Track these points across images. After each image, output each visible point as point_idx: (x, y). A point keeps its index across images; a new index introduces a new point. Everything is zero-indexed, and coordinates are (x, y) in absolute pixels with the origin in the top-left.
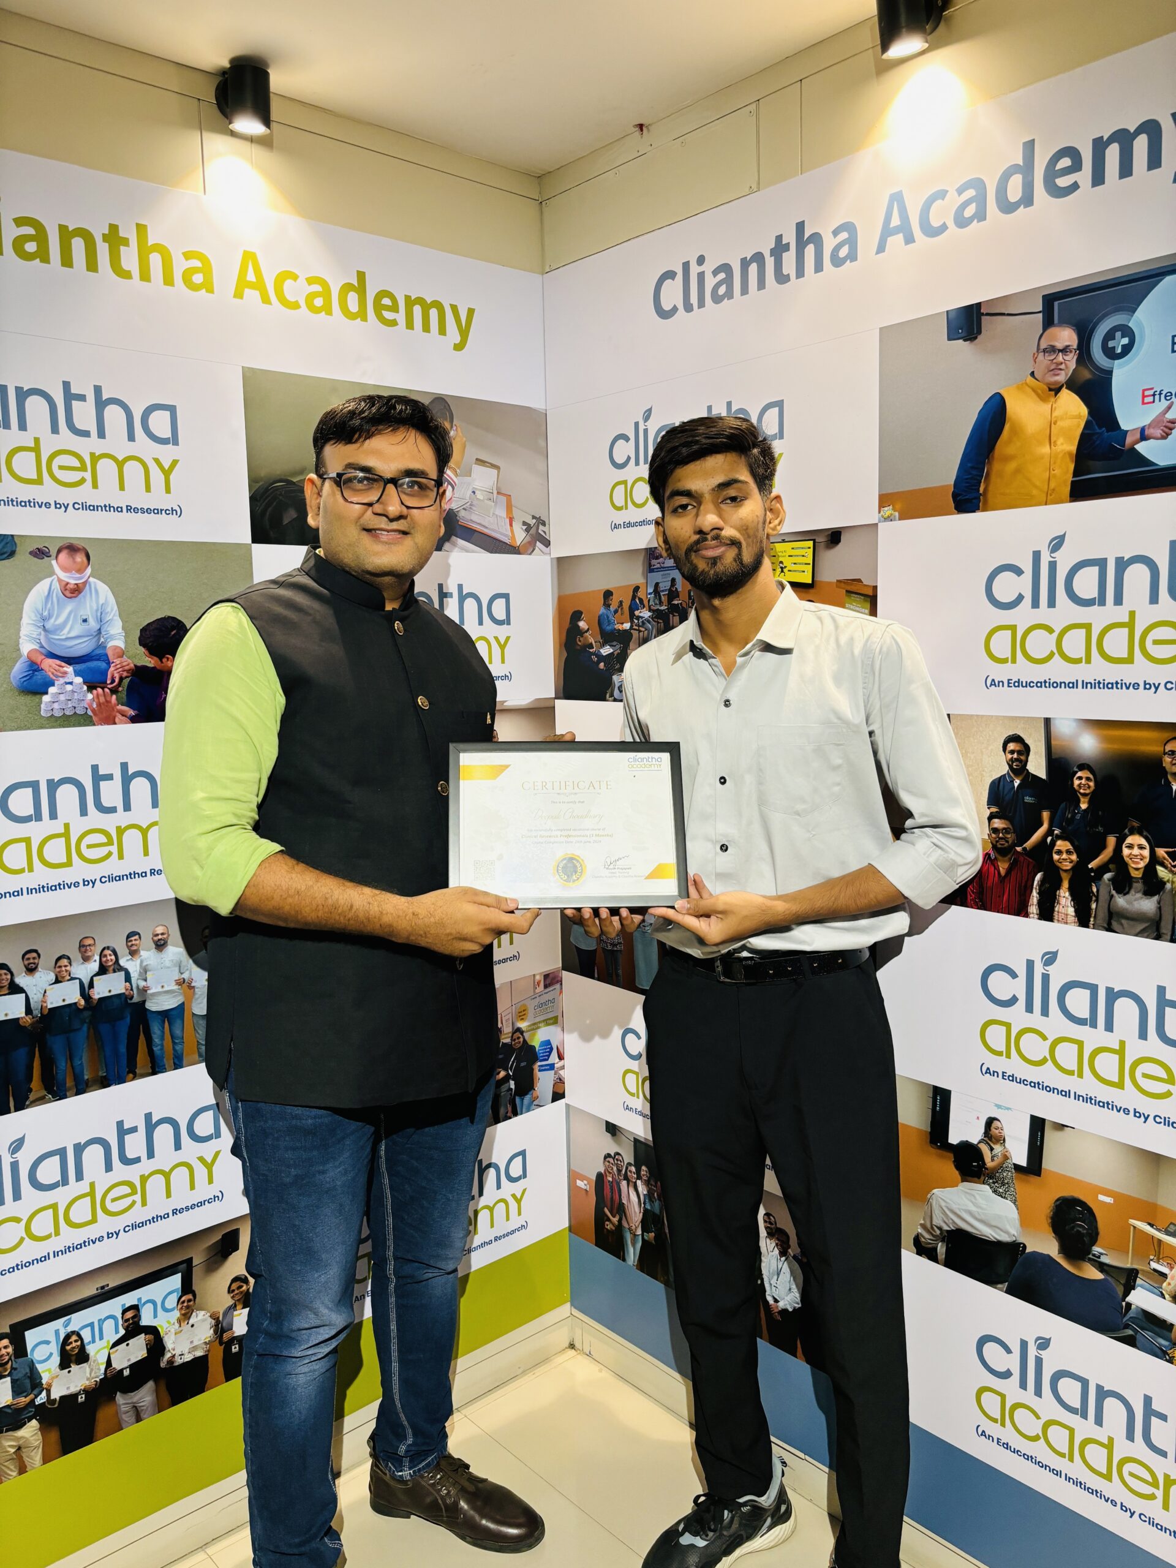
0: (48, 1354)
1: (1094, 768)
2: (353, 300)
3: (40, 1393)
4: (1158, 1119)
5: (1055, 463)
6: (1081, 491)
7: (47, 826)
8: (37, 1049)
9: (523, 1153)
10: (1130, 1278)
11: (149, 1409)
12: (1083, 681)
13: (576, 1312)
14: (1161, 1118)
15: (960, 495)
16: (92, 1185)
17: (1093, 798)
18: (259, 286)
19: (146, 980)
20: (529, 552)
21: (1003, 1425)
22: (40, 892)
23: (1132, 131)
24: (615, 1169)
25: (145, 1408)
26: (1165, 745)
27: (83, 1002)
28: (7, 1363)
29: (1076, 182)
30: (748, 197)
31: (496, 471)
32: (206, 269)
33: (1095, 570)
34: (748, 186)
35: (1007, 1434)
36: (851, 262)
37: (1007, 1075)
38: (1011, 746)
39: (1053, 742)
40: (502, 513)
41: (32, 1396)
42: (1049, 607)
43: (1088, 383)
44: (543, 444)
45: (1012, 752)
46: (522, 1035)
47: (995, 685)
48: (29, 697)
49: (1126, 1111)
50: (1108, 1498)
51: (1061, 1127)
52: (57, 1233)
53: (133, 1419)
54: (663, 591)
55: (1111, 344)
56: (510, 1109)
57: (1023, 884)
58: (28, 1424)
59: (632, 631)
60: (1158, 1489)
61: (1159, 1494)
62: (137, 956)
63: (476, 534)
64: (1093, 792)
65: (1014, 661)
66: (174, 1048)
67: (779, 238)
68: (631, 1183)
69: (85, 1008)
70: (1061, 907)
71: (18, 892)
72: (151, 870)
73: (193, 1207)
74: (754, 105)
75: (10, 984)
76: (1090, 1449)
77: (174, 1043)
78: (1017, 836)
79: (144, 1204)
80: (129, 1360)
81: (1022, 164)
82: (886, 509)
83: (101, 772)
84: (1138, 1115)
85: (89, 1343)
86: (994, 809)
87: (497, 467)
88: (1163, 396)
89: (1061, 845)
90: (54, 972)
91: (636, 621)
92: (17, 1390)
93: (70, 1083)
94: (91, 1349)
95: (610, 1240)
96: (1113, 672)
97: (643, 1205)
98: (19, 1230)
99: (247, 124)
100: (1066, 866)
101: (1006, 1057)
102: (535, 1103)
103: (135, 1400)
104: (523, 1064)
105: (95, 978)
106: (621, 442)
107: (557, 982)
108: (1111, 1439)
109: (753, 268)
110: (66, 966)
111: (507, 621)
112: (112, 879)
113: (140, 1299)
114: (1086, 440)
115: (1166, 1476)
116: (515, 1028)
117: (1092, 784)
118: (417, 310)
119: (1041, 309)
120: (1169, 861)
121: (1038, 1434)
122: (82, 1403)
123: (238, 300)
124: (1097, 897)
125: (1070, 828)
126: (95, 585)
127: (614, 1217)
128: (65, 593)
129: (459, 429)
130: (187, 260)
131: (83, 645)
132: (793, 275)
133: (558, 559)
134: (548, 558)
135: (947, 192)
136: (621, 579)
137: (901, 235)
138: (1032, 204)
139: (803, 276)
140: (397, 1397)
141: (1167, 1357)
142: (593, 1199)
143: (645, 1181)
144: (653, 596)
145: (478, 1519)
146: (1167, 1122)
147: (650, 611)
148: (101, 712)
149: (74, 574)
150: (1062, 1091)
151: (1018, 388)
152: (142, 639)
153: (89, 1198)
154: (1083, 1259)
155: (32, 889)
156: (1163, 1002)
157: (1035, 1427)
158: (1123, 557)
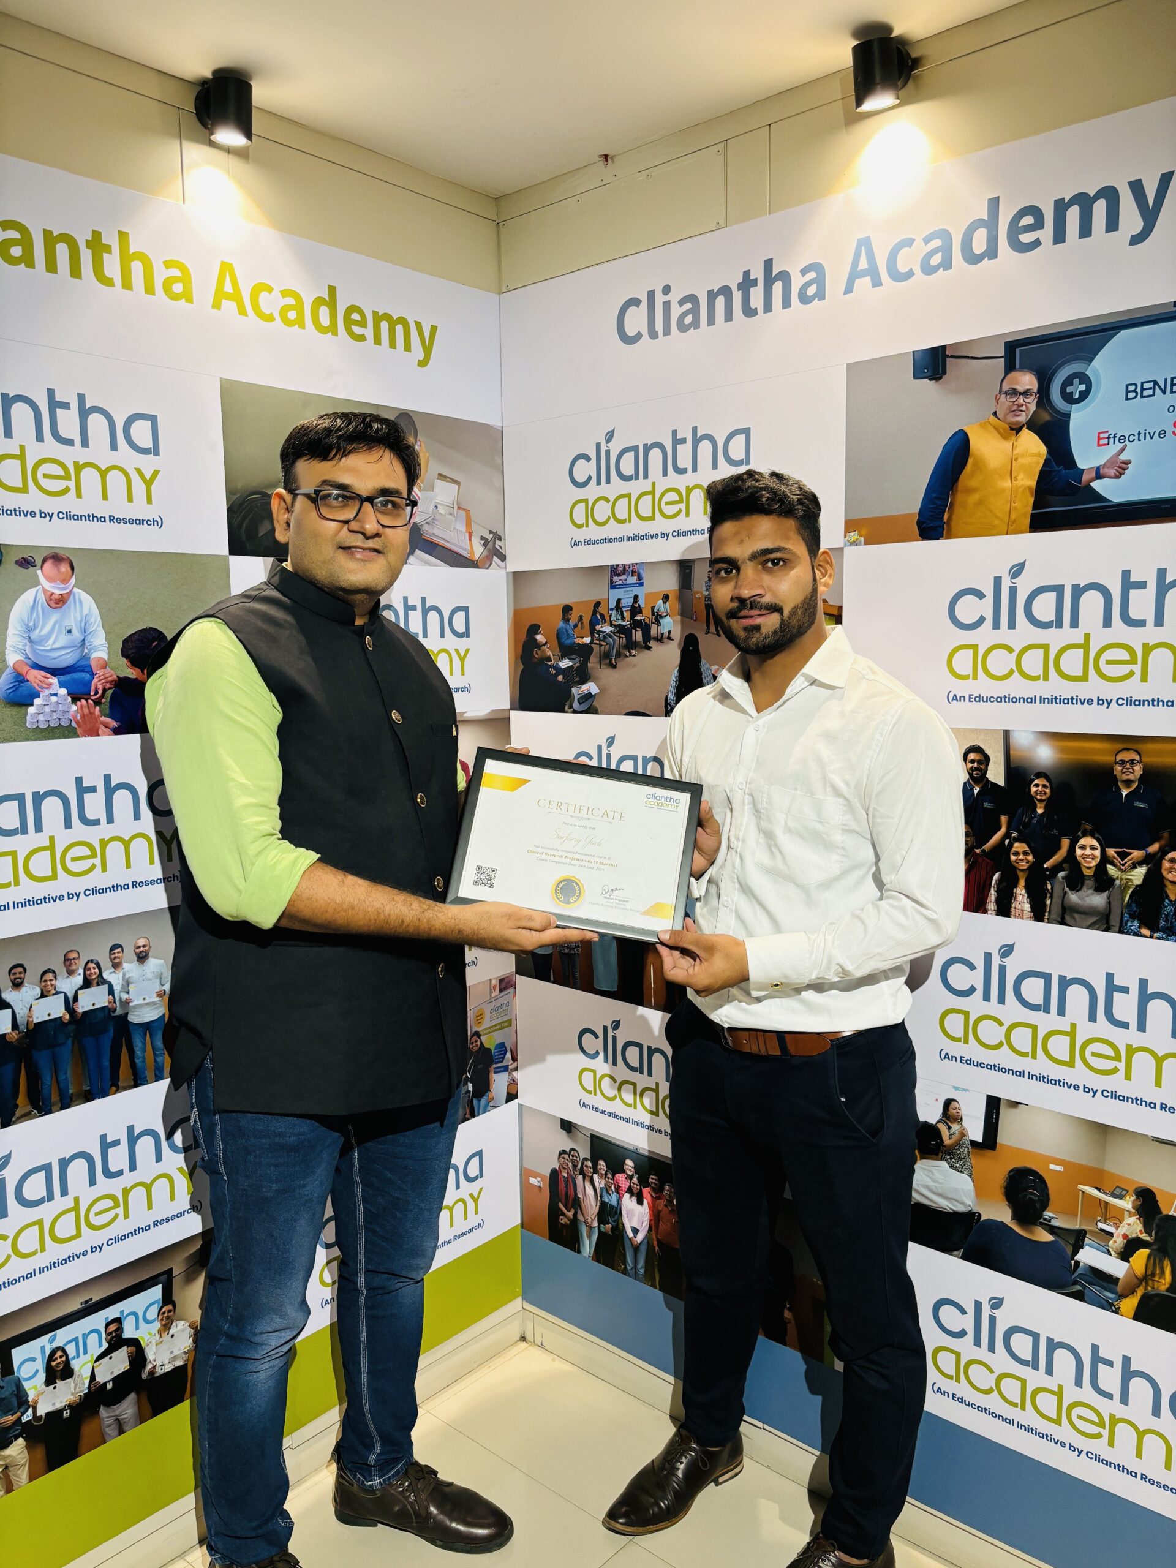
0: (34, 1371)
1: (1050, 777)
2: (324, 313)
3: (26, 1411)
4: (1105, 1093)
5: (1015, 496)
6: (1040, 523)
7: (32, 840)
8: (23, 1064)
9: (479, 1154)
10: (1078, 1239)
12: (1041, 697)
13: (527, 1306)
14: (1108, 1092)
15: (924, 523)
16: (77, 1199)
17: (1049, 804)
18: (236, 297)
19: (128, 993)
21: (958, 1380)
22: (26, 906)
23: (1090, 196)
24: (570, 1164)
25: (127, 1420)
26: (1116, 755)
27: (67, 1016)
29: (1038, 239)
30: (715, 232)
31: (457, 486)
32: (186, 279)
33: (1052, 596)
34: (716, 222)
35: (963, 1389)
36: (819, 300)
37: (965, 1059)
38: (972, 756)
39: (1011, 752)
40: (462, 527)
41: (19, 1414)
42: (1009, 628)
43: (1048, 422)
44: (500, 461)
45: (972, 762)
46: (481, 1038)
48: (15, 708)
49: (1076, 1087)
50: (1058, 1441)
51: (1015, 1104)
52: (43, 1249)
53: (116, 1432)
54: (625, 607)
55: (1069, 390)
56: (468, 1111)
57: (982, 883)
58: (15, 1443)
59: (592, 645)
60: (1104, 1428)
61: (1105, 1432)
62: (120, 969)
63: (438, 547)
64: (1049, 798)
65: (975, 678)
66: (155, 1061)
67: (747, 274)
68: (587, 1178)
69: (70, 1022)
71: (5, 906)
72: (133, 882)
73: (173, 1217)
74: (722, 144)
76: (1041, 1398)
77: (155, 1054)
78: (976, 839)
79: (126, 1216)
80: (112, 1373)
81: (986, 219)
82: (852, 534)
83: (85, 784)
84: (1087, 1090)
85: (74, 1358)
87: (457, 482)
88: (1117, 439)
89: (1018, 846)
90: (39, 987)
91: (597, 636)
92: (4, 1409)
93: (55, 1098)
94: (75, 1364)
95: (565, 1235)
96: (1069, 689)
97: (599, 1198)
99: (228, 136)
100: (1023, 865)
101: (964, 1043)
102: (491, 1104)
103: (117, 1413)
104: (480, 1067)
105: (79, 992)
106: (581, 462)
107: (512, 986)
108: (1061, 1387)
109: (720, 301)
110: (51, 980)
111: (467, 634)
113: (122, 1312)
114: (1044, 476)
115: (1112, 1416)
116: (473, 1031)
117: (1048, 791)
118: (384, 325)
119: (1003, 354)
120: (1118, 861)
121: (991, 1387)
122: (67, 1418)
123: (216, 311)
124: (1052, 894)
125: (1027, 831)
126: (79, 596)
127: (569, 1211)
128: (49, 603)
129: (423, 445)
130: (167, 269)
131: (67, 656)
132: (761, 310)
133: (515, 573)
134: (504, 572)
135: (913, 240)
136: (580, 595)
137: (868, 278)
138: (996, 257)
139: (771, 311)
140: (368, 1414)
141: (1113, 1308)
142: (547, 1194)
143: (602, 1174)
144: (615, 611)
145: (448, 1522)
146: (1114, 1096)
147: (611, 626)
148: (85, 723)
149: (58, 584)
150: (1017, 1072)
151: (981, 426)
152: (125, 650)
153: (73, 1213)
154: (1035, 1224)
155: (18, 904)
156: (1112, 987)
157: (988, 1381)
158: (1080, 585)
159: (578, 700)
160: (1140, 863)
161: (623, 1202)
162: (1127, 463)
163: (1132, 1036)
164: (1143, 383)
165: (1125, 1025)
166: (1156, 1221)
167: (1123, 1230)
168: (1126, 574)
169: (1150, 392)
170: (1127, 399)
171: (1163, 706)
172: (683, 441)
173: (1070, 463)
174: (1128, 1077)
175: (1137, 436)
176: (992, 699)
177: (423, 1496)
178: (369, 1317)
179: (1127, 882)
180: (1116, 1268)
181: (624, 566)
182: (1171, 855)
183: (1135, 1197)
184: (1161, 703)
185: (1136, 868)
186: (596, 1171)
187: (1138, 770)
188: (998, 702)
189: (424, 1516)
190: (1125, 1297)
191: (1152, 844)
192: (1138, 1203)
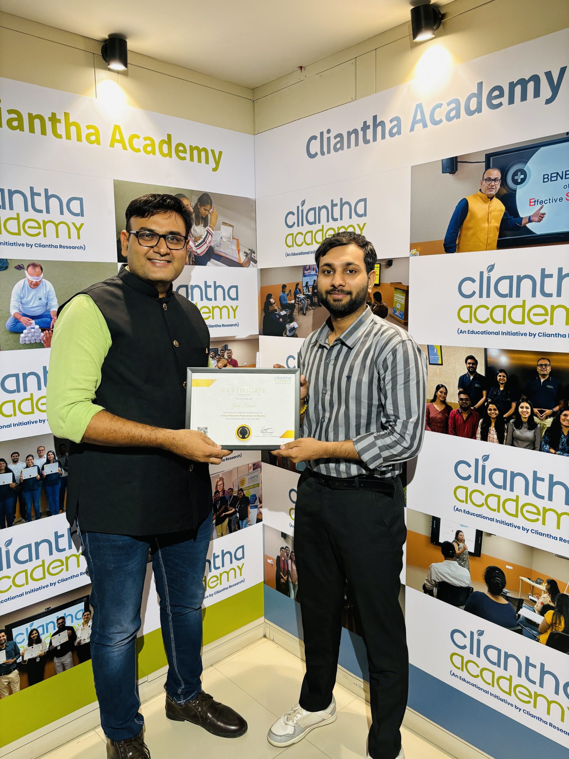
1: (506, 371)
2: (165, 147)
3: (19, 657)
4: (533, 531)
5: (490, 231)
6: (502, 244)
7: (22, 395)
8: (18, 498)
9: (243, 547)
10: (519, 603)
11: (69, 665)
12: (502, 332)
13: (267, 621)
14: (534, 531)
15: (447, 245)
16: (43, 561)
17: (506, 385)
18: (122, 141)
20: (247, 266)
21: (462, 670)
22: (19, 425)
23: (527, 80)
24: (285, 554)
25: (67, 664)
26: (538, 361)
27: (39, 477)
28: (4, 643)
29: (501, 102)
30: (351, 102)
31: (232, 228)
32: (97, 134)
33: (507, 281)
34: (351, 98)
35: (464, 674)
36: (398, 135)
37: (466, 511)
38: (469, 361)
39: (488, 359)
40: (234, 247)
41: (15, 659)
42: (487, 297)
43: (505, 195)
44: (254, 215)
45: (470, 364)
46: (243, 492)
47: (462, 332)
49: (519, 528)
51: (490, 535)
52: (27, 583)
53: (62, 670)
54: (310, 286)
55: (516, 178)
56: (237, 526)
57: (474, 424)
58: (13, 672)
59: (295, 304)
60: (532, 698)
61: (532, 701)
62: (64, 455)
63: (223, 257)
64: (506, 383)
65: (471, 322)
67: (365, 123)
68: (293, 561)
69: (40, 479)
70: (491, 435)
71: (9, 425)
74: (354, 60)
75: (5, 468)
76: (502, 681)
78: (471, 402)
79: (67, 570)
80: (60, 642)
81: (477, 93)
82: (413, 250)
84: (524, 529)
85: (42, 634)
86: (461, 390)
87: (232, 226)
88: (539, 202)
89: (491, 406)
90: (26, 463)
91: (297, 300)
92: (8, 656)
93: (33, 514)
94: (42, 637)
95: (283, 587)
96: (515, 328)
98: (9, 582)
99: (117, 66)
100: (493, 416)
101: (466, 503)
102: (248, 523)
103: (63, 660)
104: (243, 506)
105: (45, 466)
106: (291, 215)
107: (259, 467)
108: (511, 677)
109: (353, 136)
110: (31, 460)
111: (237, 299)
114: (504, 221)
115: (535, 693)
116: (239, 489)
117: (505, 379)
118: (195, 152)
119: (484, 160)
120: (539, 414)
121: (478, 674)
122: (38, 662)
123: (111, 148)
124: (507, 430)
125: (495, 399)
126: (45, 282)
127: (285, 576)
128: (31, 286)
129: (215, 209)
131: (39, 310)
132: (371, 140)
133: (261, 269)
134: (256, 269)
135: (442, 104)
136: (290, 280)
137: (421, 124)
138: (481, 112)
139: (376, 141)
140: (176, 667)
141: (536, 639)
142: (275, 568)
144: (305, 288)
145: (216, 722)
146: (537, 532)
147: (304, 295)
148: (47, 342)
149: (35, 277)
150: (490, 518)
151: (474, 196)
153: (42, 567)
154: (499, 595)
155: (15, 424)
156: (536, 478)
157: (476, 671)
158: (520, 276)
159: (289, 331)
160: (550, 416)
162: (544, 214)
163: (544, 503)
164: (551, 174)
165: (542, 498)
166: (557, 596)
167: (541, 600)
168: (543, 270)
169: (555, 178)
170: (544, 182)
171: (561, 337)
172: (336, 205)
173: (516, 214)
174: (544, 523)
175: (548, 201)
177: (205, 708)
178: (174, 627)
179: (543, 426)
180: (538, 619)
181: (309, 266)
182: (565, 412)
183: (547, 584)
184: (560, 336)
185: (548, 418)
187: (549, 369)
188: (481, 334)
189: (205, 718)
190: (542, 634)
191: (555, 406)
192: (549, 587)
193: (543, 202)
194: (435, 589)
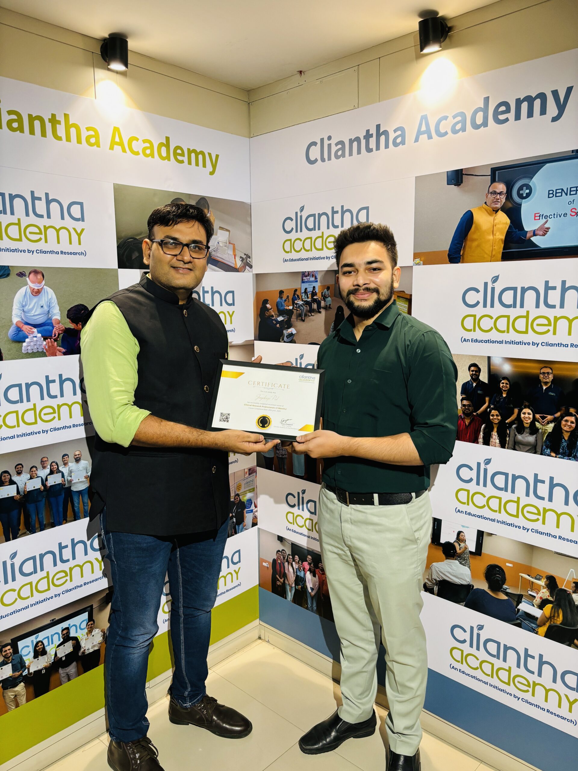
0: (28, 652)
1: (509, 379)
2: (164, 150)
3: (25, 670)
4: (533, 531)
5: (495, 243)
6: (506, 257)
8: (22, 510)
9: (239, 551)
10: (519, 599)
11: (74, 675)
12: (505, 341)
13: (262, 623)
15: (452, 255)
16: (48, 573)
17: (509, 392)
18: (121, 144)
19: (71, 477)
20: (243, 271)
21: (462, 663)
23: (533, 97)
24: (282, 557)
25: (72, 674)
26: (541, 370)
27: (43, 488)
28: (10, 656)
29: (507, 118)
30: (353, 110)
31: (228, 233)
32: (97, 136)
34: (353, 105)
35: (464, 667)
36: (402, 145)
38: (472, 368)
39: (491, 367)
40: (231, 252)
41: (21, 672)
42: (491, 307)
43: (510, 209)
44: (249, 219)
45: (473, 371)
46: (239, 497)
47: (466, 341)
49: (519, 527)
50: (509, 693)
51: (491, 535)
52: (32, 595)
53: (67, 680)
54: (309, 292)
55: (521, 192)
56: (233, 531)
57: (476, 429)
58: (19, 685)
59: (293, 310)
60: (530, 688)
61: (531, 690)
62: (67, 466)
63: (219, 263)
64: (509, 390)
65: (474, 331)
66: (84, 508)
67: (368, 131)
68: (289, 563)
69: (44, 491)
73: (93, 581)
74: (357, 67)
75: (9, 480)
76: (501, 673)
77: (84, 505)
78: (474, 408)
79: (71, 580)
80: (65, 653)
81: (483, 107)
82: (417, 259)
84: (524, 529)
85: (47, 646)
86: (464, 396)
87: (229, 231)
88: (543, 217)
89: (494, 412)
90: (29, 474)
91: (295, 306)
92: (14, 669)
93: (37, 526)
94: (48, 649)
95: (279, 590)
96: (519, 337)
97: (295, 573)
98: (15, 595)
99: (117, 66)
100: (496, 421)
101: (467, 505)
102: (244, 528)
103: (67, 671)
104: (239, 510)
105: (48, 476)
106: (288, 221)
107: (254, 472)
108: (510, 668)
109: (355, 144)
110: (35, 471)
112: (56, 429)
114: (509, 234)
115: (534, 682)
116: (236, 493)
117: (508, 386)
118: (193, 155)
119: (490, 174)
120: (541, 420)
121: (478, 667)
122: (44, 674)
123: (111, 151)
124: (509, 435)
125: (498, 405)
126: (47, 290)
127: (281, 579)
128: (32, 293)
129: (212, 212)
131: (41, 318)
132: (374, 149)
133: (256, 274)
134: (251, 274)
135: (448, 117)
136: (288, 286)
137: (426, 135)
138: (487, 126)
139: (379, 150)
140: (184, 672)
141: (535, 632)
142: (271, 571)
143: (297, 562)
144: (304, 294)
145: (221, 724)
146: (537, 532)
147: (302, 301)
148: (50, 350)
149: (37, 284)
150: (492, 519)
151: (479, 209)
152: (68, 315)
153: (46, 579)
154: (499, 591)
155: (19, 435)
156: (537, 480)
157: (476, 664)
158: (524, 287)
159: (286, 336)
160: (551, 422)
161: (306, 576)
162: (548, 228)
163: (546, 504)
164: (556, 190)
165: (543, 499)
166: (556, 591)
167: (540, 595)
168: (547, 283)
169: (560, 194)
170: (549, 197)
172: (337, 212)
173: (521, 228)
174: (544, 523)
175: (553, 216)
176: (482, 341)
177: (210, 712)
178: (185, 628)
179: (545, 431)
180: (537, 613)
181: (309, 272)
182: (566, 418)
183: (546, 580)
184: (562, 345)
185: (549, 424)
186: (294, 561)
187: (551, 377)
188: (485, 342)
189: (210, 721)
190: (541, 626)
191: (557, 413)
192: (547, 583)
193: (547, 217)
194: (436, 588)
